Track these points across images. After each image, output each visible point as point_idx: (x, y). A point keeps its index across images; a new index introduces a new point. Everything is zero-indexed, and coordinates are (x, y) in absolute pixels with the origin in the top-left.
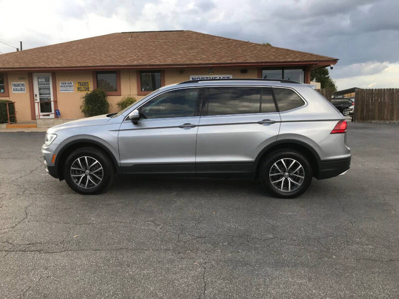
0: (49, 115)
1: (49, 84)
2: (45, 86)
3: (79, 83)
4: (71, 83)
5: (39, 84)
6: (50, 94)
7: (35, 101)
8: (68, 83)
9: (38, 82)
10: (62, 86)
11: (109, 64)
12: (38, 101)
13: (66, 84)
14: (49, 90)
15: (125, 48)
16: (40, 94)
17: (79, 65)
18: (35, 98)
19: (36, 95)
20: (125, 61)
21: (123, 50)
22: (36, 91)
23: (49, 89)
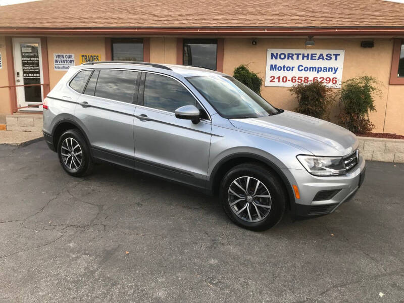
0: (37, 106)
1: (37, 57)
2: (32, 59)
3: (83, 56)
4: (71, 57)
5: (23, 57)
6: (38, 72)
7: (17, 84)
8: (67, 57)
9: (22, 53)
10: (57, 61)
11: (132, 25)
12: (22, 83)
13: (63, 57)
14: (38, 66)
15: (159, 4)
16: (24, 72)
17: (82, 25)
18: (17, 78)
19: (18, 74)
20: (160, 21)
21: (157, 6)
22: (19, 68)
23: (38, 64)
